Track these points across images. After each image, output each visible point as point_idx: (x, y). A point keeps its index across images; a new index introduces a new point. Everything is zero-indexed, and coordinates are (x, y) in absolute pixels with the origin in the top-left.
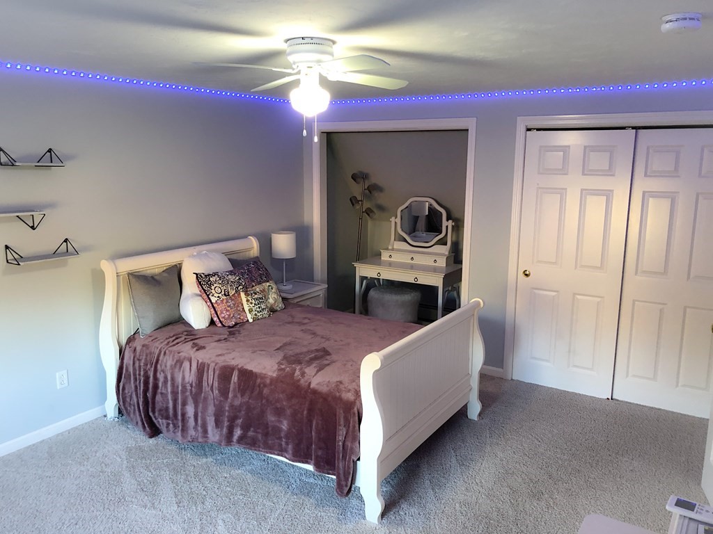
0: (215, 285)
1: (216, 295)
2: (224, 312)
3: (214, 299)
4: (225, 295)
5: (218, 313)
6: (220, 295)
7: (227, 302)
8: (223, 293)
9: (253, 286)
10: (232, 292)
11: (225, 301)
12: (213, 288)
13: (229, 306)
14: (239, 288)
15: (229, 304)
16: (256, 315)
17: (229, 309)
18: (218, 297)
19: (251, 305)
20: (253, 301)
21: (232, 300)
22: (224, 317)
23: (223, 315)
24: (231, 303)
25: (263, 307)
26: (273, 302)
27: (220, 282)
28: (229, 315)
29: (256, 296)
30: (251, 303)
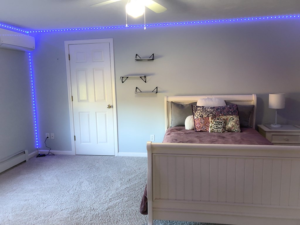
0: (198, 111)
1: (197, 116)
2: (198, 124)
3: (195, 118)
4: (201, 117)
5: (196, 124)
6: (198, 116)
7: (201, 120)
8: (200, 115)
9: (220, 116)
10: (205, 116)
11: (200, 119)
12: (196, 112)
13: (201, 122)
14: (210, 115)
15: (201, 121)
16: (213, 129)
17: (201, 123)
18: (197, 117)
19: (212, 124)
20: (214, 123)
21: (203, 119)
22: (197, 127)
23: (197, 126)
24: (203, 121)
25: (219, 126)
26: (231, 126)
27: (202, 110)
28: (200, 126)
29: (218, 121)
30: (213, 123)
